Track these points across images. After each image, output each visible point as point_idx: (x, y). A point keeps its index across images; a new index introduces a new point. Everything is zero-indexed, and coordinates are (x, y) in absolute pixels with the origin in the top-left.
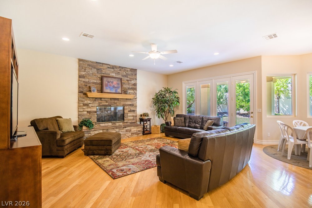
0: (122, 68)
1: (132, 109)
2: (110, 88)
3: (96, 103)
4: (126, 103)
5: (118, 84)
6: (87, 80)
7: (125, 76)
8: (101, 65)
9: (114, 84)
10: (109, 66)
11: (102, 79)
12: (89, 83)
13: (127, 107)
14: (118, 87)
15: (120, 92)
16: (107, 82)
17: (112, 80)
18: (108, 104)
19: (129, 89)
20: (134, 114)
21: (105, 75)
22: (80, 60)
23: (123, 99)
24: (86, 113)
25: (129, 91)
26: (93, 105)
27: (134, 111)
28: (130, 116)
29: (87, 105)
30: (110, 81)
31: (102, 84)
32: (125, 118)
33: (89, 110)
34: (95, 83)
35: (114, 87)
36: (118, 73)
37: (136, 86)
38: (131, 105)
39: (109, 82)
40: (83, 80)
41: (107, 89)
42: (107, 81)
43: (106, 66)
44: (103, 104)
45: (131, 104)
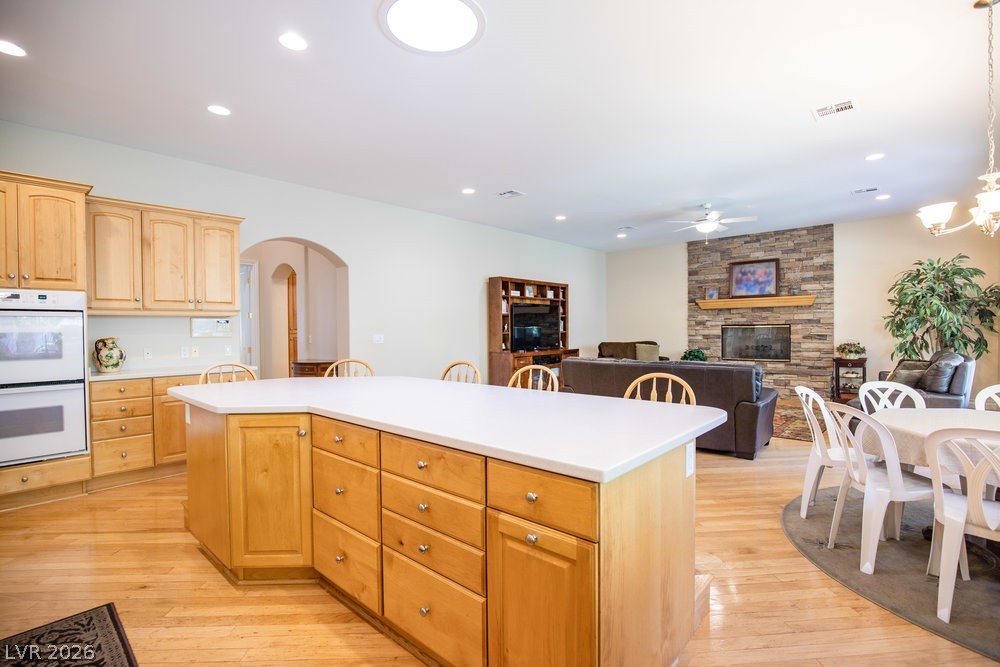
0: (783, 232)
1: (816, 330)
2: (746, 285)
3: (720, 321)
4: (796, 317)
5: (767, 274)
6: (701, 277)
7: (793, 251)
8: (730, 241)
9: (756, 276)
10: (748, 239)
11: (730, 270)
12: (706, 282)
13: (799, 327)
14: (768, 282)
15: (774, 292)
16: (740, 275)
17: (752, 269)
18: (745, 320)
19: (804, 280)
20: (822, 346)
21: (738, 260)
22: (690, 244)
23: (786, 309)
24: (700, 338)
25: (805, 287)
26: (713, 323)
27: (822, 337)
28: (808, 350)
29: (702, 323)
30: (747, 270)
31: (729, 280)
32: (792, 354)
33: (706, 332)
34: (717, 281)
35: (757, 282)
36: (772, 249)
37: (832, 269)
38: (810, 321)
39: (744, 274)
40: (695, 278)
41: (740, 288)
42: (741, 272)
43: (742, 241)
44: (733, 320)
45: (811, 317)
